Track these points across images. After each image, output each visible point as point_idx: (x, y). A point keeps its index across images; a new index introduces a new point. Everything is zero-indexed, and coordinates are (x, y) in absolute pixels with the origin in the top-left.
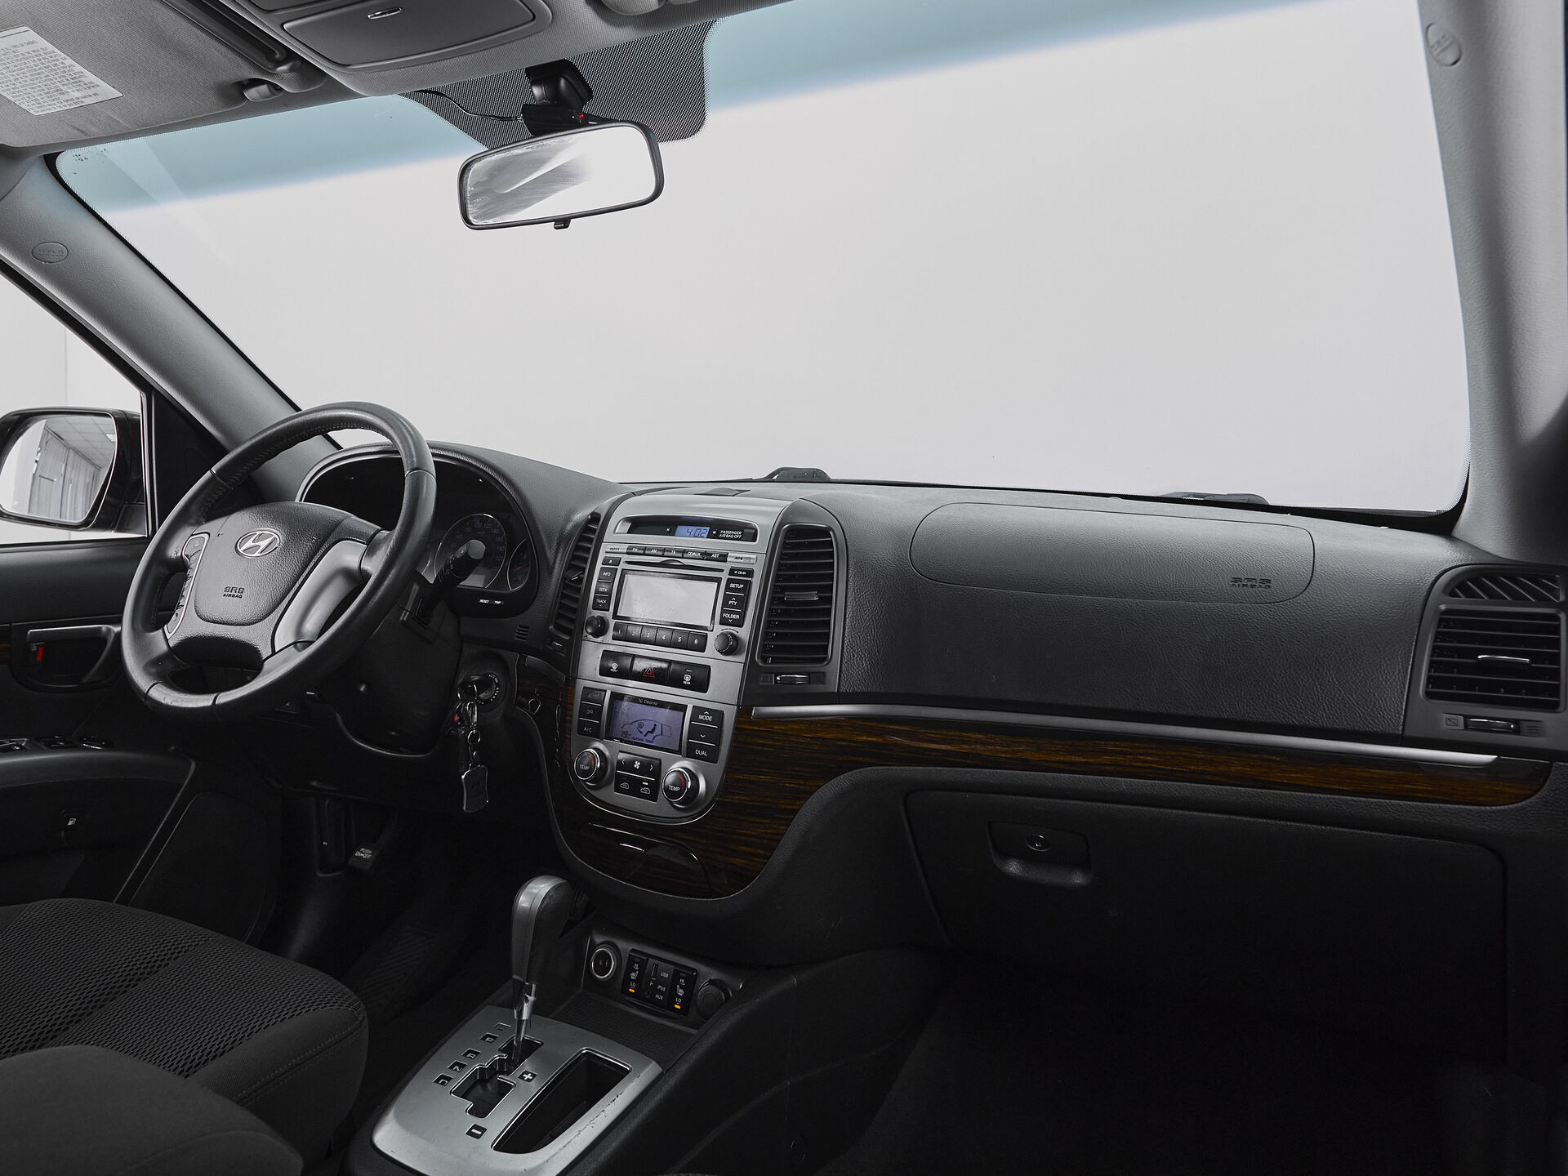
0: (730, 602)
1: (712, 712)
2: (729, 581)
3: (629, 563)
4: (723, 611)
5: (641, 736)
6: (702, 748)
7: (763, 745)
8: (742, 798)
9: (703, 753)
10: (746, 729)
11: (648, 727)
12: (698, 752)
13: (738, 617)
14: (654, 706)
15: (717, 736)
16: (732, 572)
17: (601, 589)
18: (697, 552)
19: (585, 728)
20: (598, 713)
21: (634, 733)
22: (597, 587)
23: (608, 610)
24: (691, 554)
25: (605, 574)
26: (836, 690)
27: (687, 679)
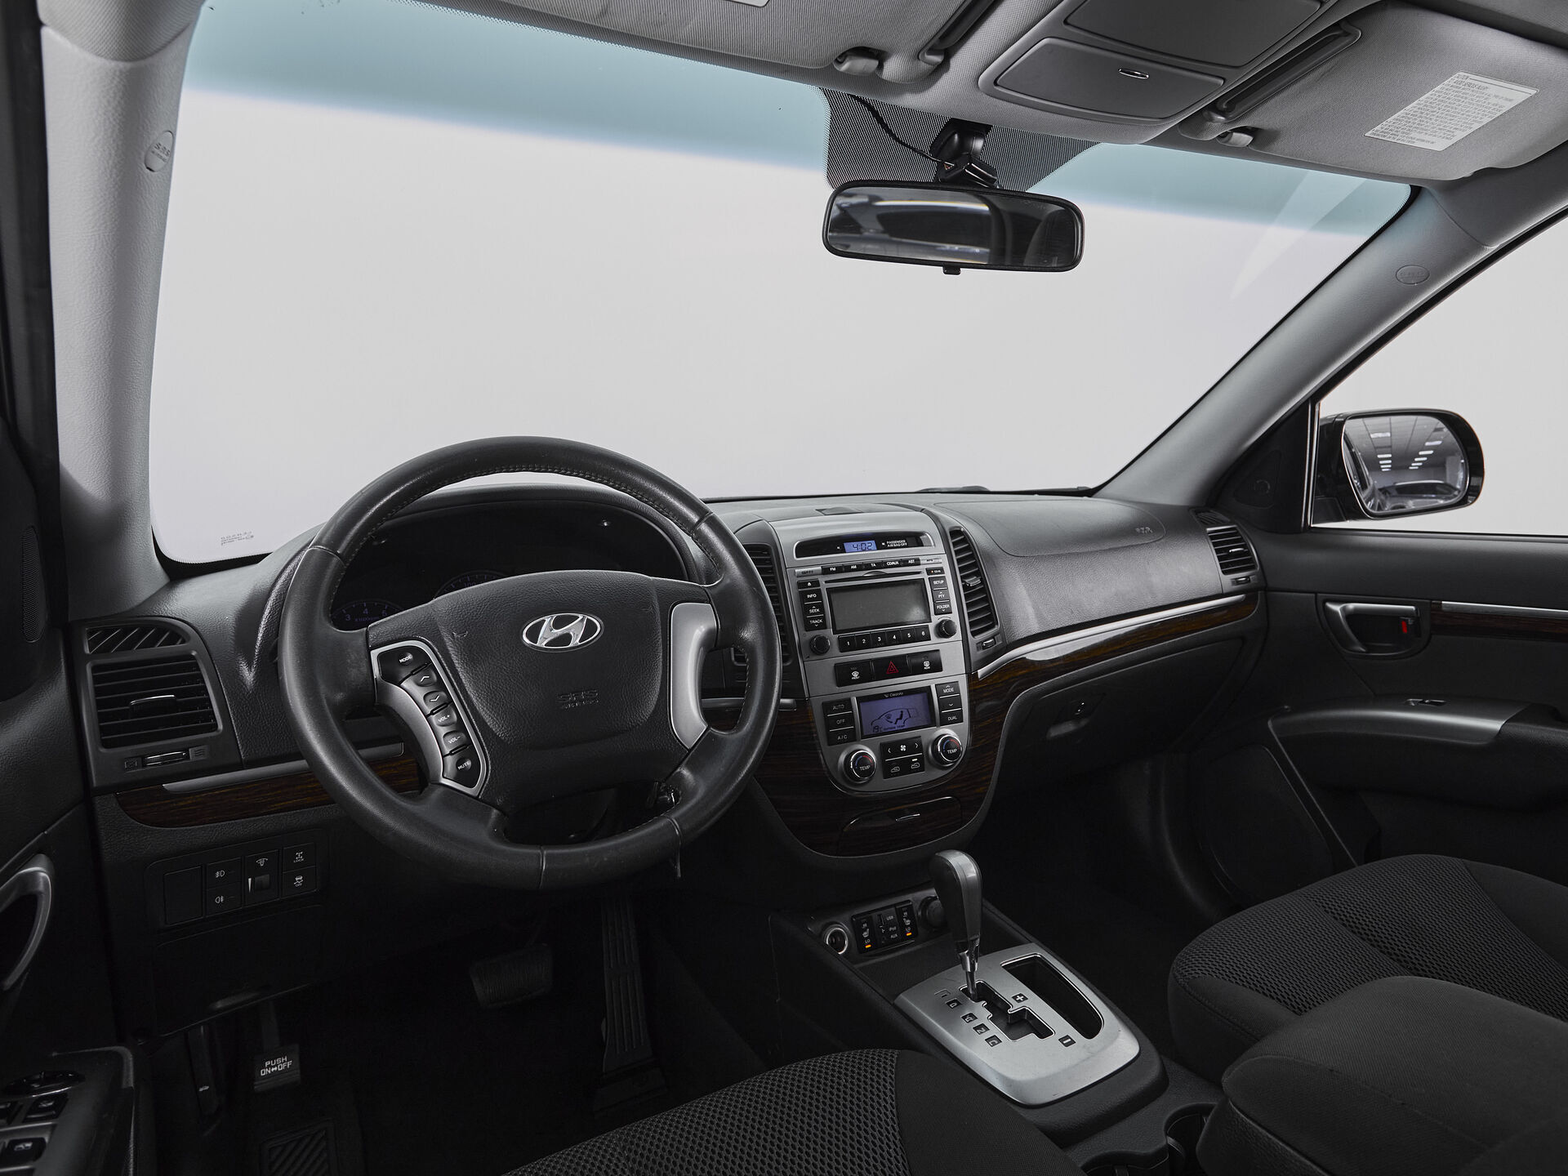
0: (939, 596)
1: (950, 685)
2: (931, 580)
4: (935, 605)
6: (951, 714)
9: (954, 718)
10: (976, 689)
12: (950, 719)
13: (948, 606)
14: (900, 696)
16: (928, 572)
17: (811, 611)
18: (895, 561)
19: (839, 738)
20: (850, 719)
21: (885, 725)
22: (805, 610)
23: (826, 628)
24: (889, 564)
25: (808, 596)
26: (1005, 645)
27: (926, 665)
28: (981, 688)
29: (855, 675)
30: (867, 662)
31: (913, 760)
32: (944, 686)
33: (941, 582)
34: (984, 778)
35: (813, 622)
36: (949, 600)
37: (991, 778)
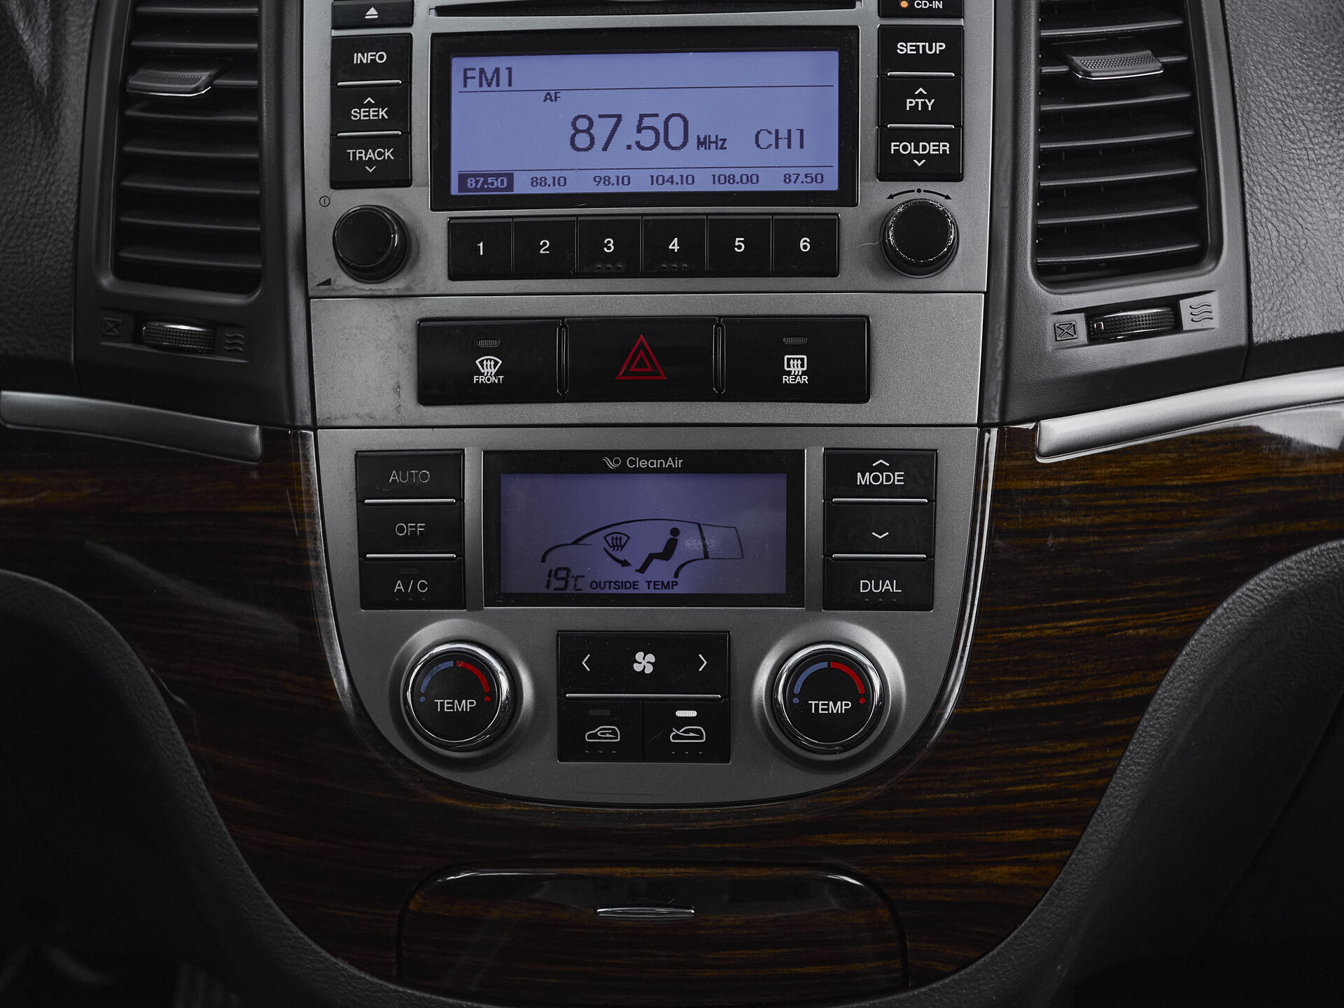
1: (897, 458)
2: (887, 38)
3: (442, 10)
4: (885, 137)
5: (628, 574)
6: (879, 571)
7: (1072, 531)
8: (1023, 693)
9: (887, 586)
10: (1024, 492)
11: (647, 540)
12: (866, 586)
13: (945, 147)
14: (670, 470)
15: (918, 528)
17: (358, 114)
19: (399, 586)
20: (447, 526)
21: (597, 568)
22: (341, 105)
23: (406, 182)
25: (358, 58)
26: (1243, 341)
27: (796, 368)
28: (1044, 491)
29: (489, 369)
30: (544, 327)
31: (680, 714)
32: (864, 459)
33: (939, 47)
34: (1021, 834)
35: (361, 154)
36: (960, 126)
37: (1077, 840)
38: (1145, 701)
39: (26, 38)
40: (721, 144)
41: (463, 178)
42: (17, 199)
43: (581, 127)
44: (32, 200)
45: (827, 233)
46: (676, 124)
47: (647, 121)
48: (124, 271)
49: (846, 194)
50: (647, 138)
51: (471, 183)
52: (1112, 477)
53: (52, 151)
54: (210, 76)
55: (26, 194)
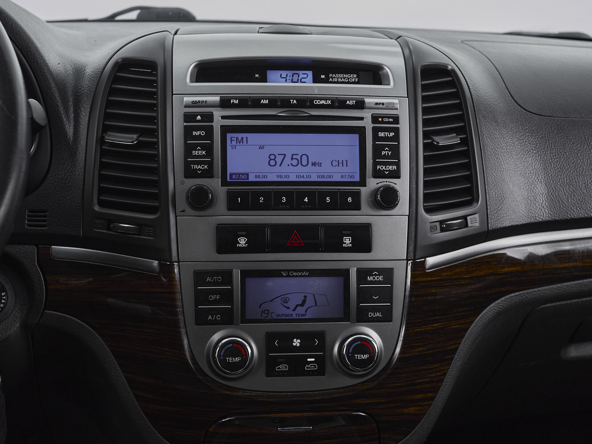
0: (383, 153)
1: (380, 271)
2: (375, 131)
3: (223, 117)
4: (375, 164)
5: (290, 312)
6: (375, 309)
7: (436, 294)
8: (421, 349)
9: (378, 314)
10: (422, 282)
11: (296, 300)
12: (371, 315)
13: (395, 167)
14: (304, 276)
15: (388, 295)
16: (375, 119)
17: (195, 153)
18: (326, 99)
19: (210, 317)
20: (228, 296)
21: (279, 310)
22: (188, 149)
23: (212, 176)
24: (317, 102)
25: (194, 133)
26: (486, 229)
27: (347, 241)
28: (428, 281)
29: (242, 242)
30: (262, 227)
31: (309, 360)
32: (370, 271)
33: (392, 134)
34: (419, 396)
35: (196, 167)
36: (399, 160)
37: (435, 397)
38: (456, 349)
39: (65, 120)
40: (320, 165)
41: (231, 175)
42: (60, 177)
43: (272, 158)
44: (66, 177)
45: (357, 195)
46: (304, 158)
47: (294, 157)
48: (101, 204)
49: (363, 182)
50: (295, 162)
51: (234, 177)
52: (448, 276)
53: (74, 160)
54: (137, 136)
55: (63, 175)
